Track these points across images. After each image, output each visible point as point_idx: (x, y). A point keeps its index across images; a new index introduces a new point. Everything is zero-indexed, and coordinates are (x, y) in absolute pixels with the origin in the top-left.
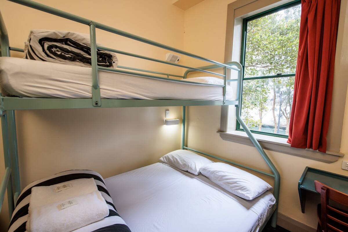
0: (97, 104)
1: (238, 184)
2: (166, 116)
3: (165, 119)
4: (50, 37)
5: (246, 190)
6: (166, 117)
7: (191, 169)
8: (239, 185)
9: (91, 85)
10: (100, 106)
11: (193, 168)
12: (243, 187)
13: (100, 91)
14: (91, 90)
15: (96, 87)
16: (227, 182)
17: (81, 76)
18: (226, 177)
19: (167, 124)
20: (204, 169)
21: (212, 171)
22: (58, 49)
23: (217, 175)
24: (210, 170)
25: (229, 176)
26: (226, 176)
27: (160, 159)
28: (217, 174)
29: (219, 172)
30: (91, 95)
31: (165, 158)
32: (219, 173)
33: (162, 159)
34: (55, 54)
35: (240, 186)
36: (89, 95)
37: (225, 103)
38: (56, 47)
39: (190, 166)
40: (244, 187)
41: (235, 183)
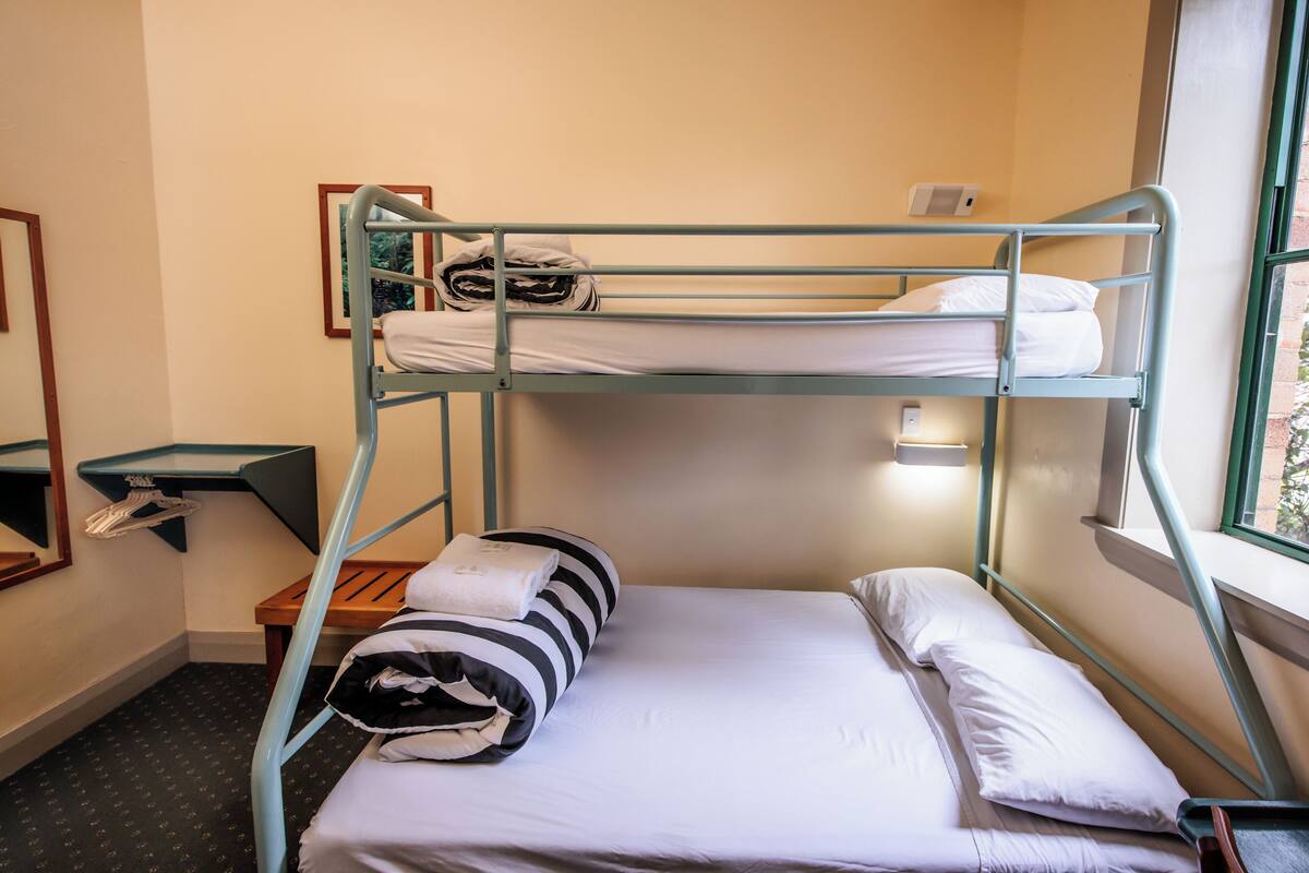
0: (502, 384)
1: (999, 733)
2: (905, 429)
3: (897, 439)
4: (459, 262)
5: (1005, 762)
6: (901, 432)
7: (903, 636)
8: (999, 739)
9: (494, 347)
10: (509, 389)
11: (908, 637)
12: (1001, 750)
13: (509, 358)
14: (493, 356)
15: (503, 350)
16: (974, 715)
17: (479, 331)
18: (983, 700)
19: (900, 461)
20: (941, 650)
21: (957, 663)
22: (468, 283)
23: (962, 682)
24: (953, 657)
25: (993, 697)
26: (981, 693)
27: (853, 582)
28: (965, 679)
29: (973, 676)
30: (493, 366)
31: (865, 583)
32: (970, 678)
33: (857, 583)
34: (463, 292)
35: (1000, 743)
36: (490, 366)
37: (1006, 388)
38: (465, 278)
39: (905, 624)
40: (1007, 750)
41: (994, 727)
